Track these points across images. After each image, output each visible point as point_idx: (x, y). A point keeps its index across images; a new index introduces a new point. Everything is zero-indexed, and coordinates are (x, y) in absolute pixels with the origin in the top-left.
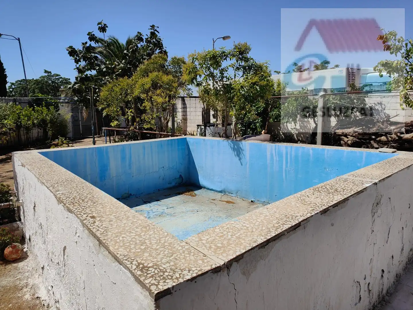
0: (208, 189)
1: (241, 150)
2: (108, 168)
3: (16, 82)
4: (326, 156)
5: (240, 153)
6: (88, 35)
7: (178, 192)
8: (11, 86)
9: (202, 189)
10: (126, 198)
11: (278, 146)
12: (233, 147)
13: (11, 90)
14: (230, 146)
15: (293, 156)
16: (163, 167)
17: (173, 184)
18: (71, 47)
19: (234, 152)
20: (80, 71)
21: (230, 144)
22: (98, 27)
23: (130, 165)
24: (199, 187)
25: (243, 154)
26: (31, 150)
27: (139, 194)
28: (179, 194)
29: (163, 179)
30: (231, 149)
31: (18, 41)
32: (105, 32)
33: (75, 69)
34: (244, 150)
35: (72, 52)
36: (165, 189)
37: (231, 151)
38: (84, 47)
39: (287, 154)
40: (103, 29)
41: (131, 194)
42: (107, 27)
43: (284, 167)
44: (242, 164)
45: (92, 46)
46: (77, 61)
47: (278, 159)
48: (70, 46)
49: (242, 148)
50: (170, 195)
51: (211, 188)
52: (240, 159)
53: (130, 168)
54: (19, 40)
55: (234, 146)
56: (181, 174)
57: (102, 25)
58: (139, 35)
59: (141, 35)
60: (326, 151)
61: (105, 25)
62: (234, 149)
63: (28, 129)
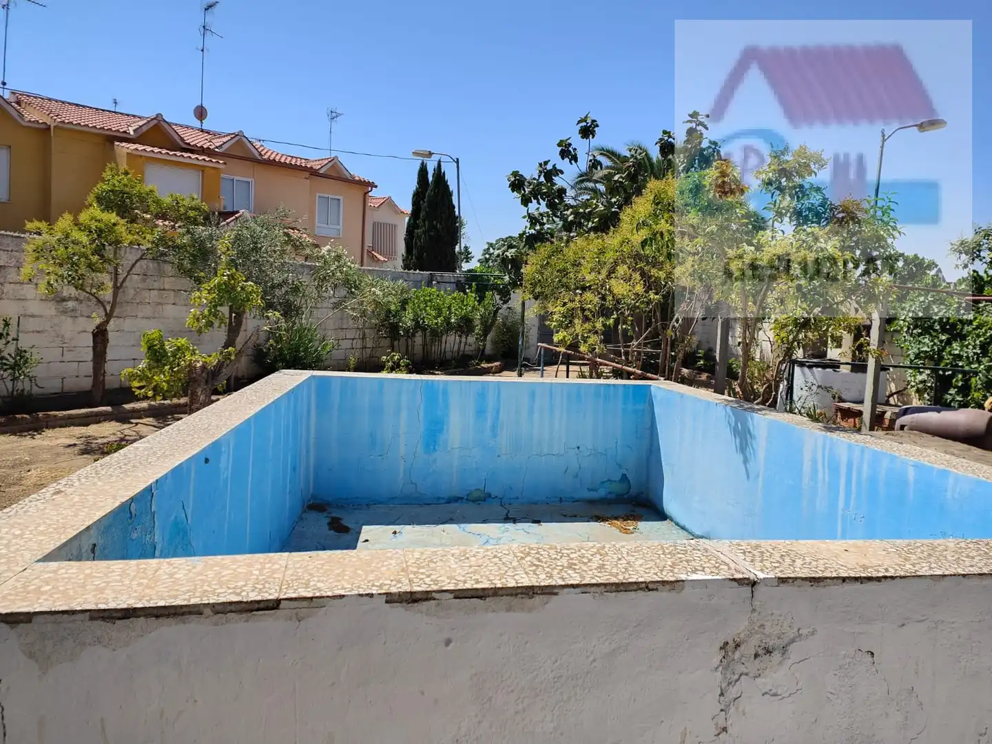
0: (677, 524)
1: (748, 436)
2: (445, 427)
3: (498, 241)
4: (949, 495)
5: (747, 444)
6: (559, 145)
7: (597, 513)
8: (489, 249)
9: (664, 522)
10: (477, 501)
11: (832, 439)
12: (733, 424)
13: (487, 256)
14: (729, 422)
15: (864, 475)
16: (579, 448)
17: (602, 493)
18: (515, 174)
19: (735, 438)
20: (533, 220)
21: (729, 416)
22: (578, 127)
23: (494, 428)
24: (661, 515)
25: (752, 446)
26: (435, 374)
27: (510, 499)
28: (598, 518)
29: (576, 476)
30: (729, 429)
31: (456, 164)
32: (593, 138)
33: (524, 217)
34: (755, 438)
35: (517, 183)
36: (577, 501)
37: (727, 433)
38: (540, 172)
39: (850, 465)
40: (587, 131)
41: (489, 495)
42: (597, 126)
43: (841, 504)
44: (748, 477)
45: (558, 168)
46: (525, 201)
47: (827, 479)
48: (514, 172)
49: (752, 433)
50: (576, 516)
51: (682, 523)
52: (746, 461)
53: (495, 435)
54: (457, 162)
55: (736, 424)
56: (625, 472)
57: (587, 123)
58: (666, 138)
59: (670, 137)
60: (951, 481)
61: (594, 121)
62: (735, 432)
63: (436, 334)
